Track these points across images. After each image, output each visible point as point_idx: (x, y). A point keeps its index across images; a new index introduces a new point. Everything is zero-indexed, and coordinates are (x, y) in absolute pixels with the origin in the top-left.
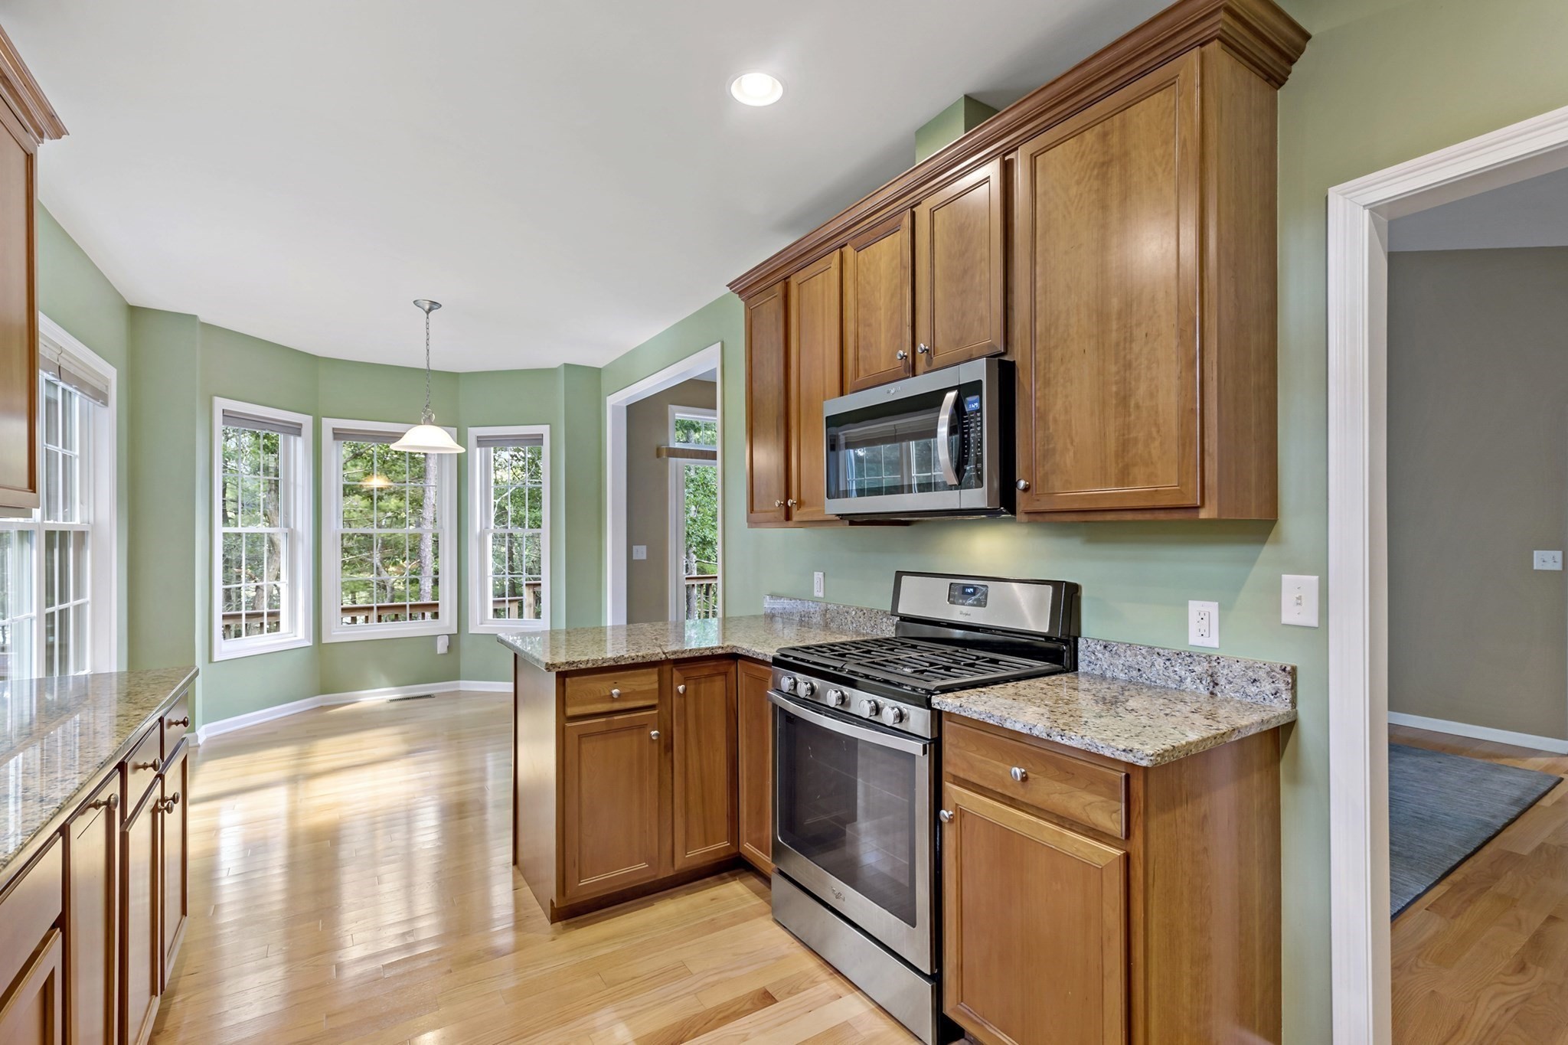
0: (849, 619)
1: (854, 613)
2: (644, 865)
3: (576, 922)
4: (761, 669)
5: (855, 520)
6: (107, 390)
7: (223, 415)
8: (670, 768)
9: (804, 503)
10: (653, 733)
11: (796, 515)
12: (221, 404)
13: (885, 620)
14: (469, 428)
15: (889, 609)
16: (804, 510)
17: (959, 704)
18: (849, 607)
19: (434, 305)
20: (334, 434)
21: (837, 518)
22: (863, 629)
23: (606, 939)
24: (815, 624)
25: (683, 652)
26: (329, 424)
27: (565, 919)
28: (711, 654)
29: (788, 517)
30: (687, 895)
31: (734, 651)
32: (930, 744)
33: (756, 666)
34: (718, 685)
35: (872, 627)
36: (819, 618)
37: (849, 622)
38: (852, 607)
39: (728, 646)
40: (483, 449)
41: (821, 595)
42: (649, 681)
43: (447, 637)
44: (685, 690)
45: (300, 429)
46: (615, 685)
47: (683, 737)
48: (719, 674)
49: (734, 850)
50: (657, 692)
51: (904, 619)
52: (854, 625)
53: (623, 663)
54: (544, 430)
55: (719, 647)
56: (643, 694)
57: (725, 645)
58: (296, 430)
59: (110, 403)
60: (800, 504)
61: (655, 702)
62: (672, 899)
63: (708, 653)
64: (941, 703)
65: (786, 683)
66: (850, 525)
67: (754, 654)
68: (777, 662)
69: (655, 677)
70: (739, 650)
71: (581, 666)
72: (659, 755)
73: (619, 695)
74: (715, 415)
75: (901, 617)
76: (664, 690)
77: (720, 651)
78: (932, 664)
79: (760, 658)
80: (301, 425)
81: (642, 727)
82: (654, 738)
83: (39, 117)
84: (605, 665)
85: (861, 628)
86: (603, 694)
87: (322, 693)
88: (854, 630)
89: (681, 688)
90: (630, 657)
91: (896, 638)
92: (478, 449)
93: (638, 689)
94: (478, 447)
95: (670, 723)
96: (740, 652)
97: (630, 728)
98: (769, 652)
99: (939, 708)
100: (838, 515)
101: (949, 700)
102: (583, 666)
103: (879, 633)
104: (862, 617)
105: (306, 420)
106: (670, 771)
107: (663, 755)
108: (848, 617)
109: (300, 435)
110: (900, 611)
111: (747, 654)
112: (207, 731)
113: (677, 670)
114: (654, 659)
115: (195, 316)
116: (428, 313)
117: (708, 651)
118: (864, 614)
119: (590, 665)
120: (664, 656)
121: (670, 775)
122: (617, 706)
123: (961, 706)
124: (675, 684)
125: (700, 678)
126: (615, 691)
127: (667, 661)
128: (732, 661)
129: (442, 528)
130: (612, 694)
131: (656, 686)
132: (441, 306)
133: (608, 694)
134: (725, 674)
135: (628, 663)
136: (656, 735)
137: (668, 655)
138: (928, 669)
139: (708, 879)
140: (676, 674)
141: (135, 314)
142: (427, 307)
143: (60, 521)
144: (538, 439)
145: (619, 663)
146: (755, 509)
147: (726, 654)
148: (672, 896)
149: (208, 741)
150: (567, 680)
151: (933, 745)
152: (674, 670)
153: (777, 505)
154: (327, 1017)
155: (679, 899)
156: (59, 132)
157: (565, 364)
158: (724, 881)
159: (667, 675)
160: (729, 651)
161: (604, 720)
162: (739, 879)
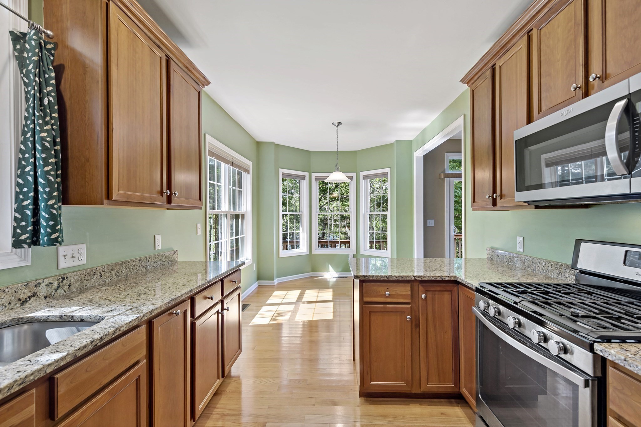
0: (541, 267)
1: (544, 263)
2: (403, 384)
3: (371, 400)
4: (470, 292)
5: (538, 205)
6: (249, 169)
7: (282, 175)
8: (418, 337)
9: (505, 196)
10: (408, 317)
11: (499, 202)
12: (282, 171)
13: (568, 270)
14: (360, 172)
15: (570, 263)
16: (503, 200)
17: (623, 358)
18: (541, 259)
19: (339, 124)
20: (315, 178)
21: (526, 204)
22: (551, 274)
23: (381, 416)
24: (517, 267)
25: (424, 277)
26: (314, 175)
27: (366, 397)
28: (441, 279)
29: (495, 204)
30: (428, 405)
31: (456, 279)
32: (592, 380)
33: (468, 290)
34: (447, 297)
35: (558, 274)
36: (520, 264)
37: (541, 269)
38: (543, 259)
39: (452, 276)
40: (365, 180)
41: (521, 250)
42: (405, 290)
43: (353, 255)
44: (426, 297)
45: (305, 178)
46: (388, 290)
47: (425, 322)
48: (448, 291)
49: (457, 390)
50: (410, 296)
51: (583, 272)
52: (544, 271)
53: (391, 279)
54: (388, 170)
55: (447, 276)
56: (403, 296)
57: (451, 275)
58: (303, 178)
59: (250, 174)
60: (501, 196)
61: (409, 301)
62: (420, 405)
63: (439, 279)
64: (603, 351)
65: (482, 305)
66: (535, 208)
67: (466, 283)
68: (477, 290)
69: (409, 288)
70: (459, 279)
71: (370, 278)
72: (412, 329)
73: (389, 295)
74: (461, 156)
75: (580, 271)
76: (413, 295)
77: (447, 279)
78: (602, 312)
79: (469, 286)
80: (305, 176)
81: (402, 313)
82: (408, 319)
83: (201, 79)
84: (382, 279)
85: (550, 274)
86: (381, 293)
87: (312, 272)
88: (544, 274)
89: (423, 296)
90: (395, 276)
91: (575, 285)
92: (363, 180)
93: (399, 293)
94: (363, 179)
95: (417, 313)
96: (459, 280)
97: (396, 312)
98: (475, 283)
99: (601, 354)
100: (525, 202)
101: (612, 351)
102: (371, 278)
103: (563, 278)
104: (550, 267)
105: (306, 174)
106: (418, 338)
107: (414, 329)
108: (540, 266)
109: (305, 180)
110: (579, 266)
111: (462, 282)
112: (278, 280)
113: (421, 286)
114: (408, 279)
115: (273, 142)
116: (337, 127)
117: (440, 278)
118: (552, 265)
119: (374, 278)
120: (413, 278)
121: (418, 340)
122: (389, 300)
123: (625, 360)
124: (420, 293)
125: (435, 291)
126: (387, 293)
127: (415, 281)
128: (455, 285)
129: (351, 212)
130: (385, 294)
131: (409, 293)
132: (342, 123)
133: (384, 293)
134: (451, 291)
135: (394, 279)
136: (409, 318)
137: (416, 278)
138: (597, 316)
139: (442, 400)
140: (421, 288)
141: (259, 144)
142: (337, 125)
143: (237, 211)
144: (386, 174)
145: (389, 279)
146: (476, 201)
147: (451, 280)
148: (421, 404)
149: (278, 284)
150: (364, 284)
151: (596, 382)
152: (420, 285)
153: (487, 198)
154: (269, 408)
155: (424, 407)
156: (208, 83)
157: (396, 141)
158: (451, 404)
159: (416, 288)
160: (453, 279)
161: (382, 306)
162: (461, 406)
